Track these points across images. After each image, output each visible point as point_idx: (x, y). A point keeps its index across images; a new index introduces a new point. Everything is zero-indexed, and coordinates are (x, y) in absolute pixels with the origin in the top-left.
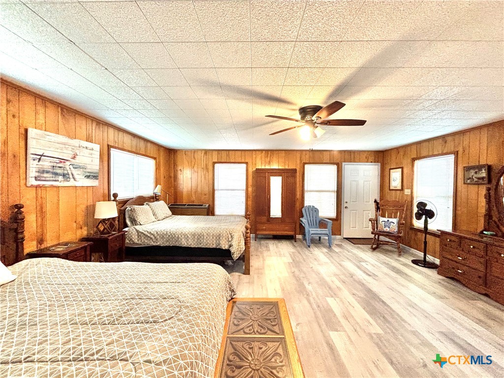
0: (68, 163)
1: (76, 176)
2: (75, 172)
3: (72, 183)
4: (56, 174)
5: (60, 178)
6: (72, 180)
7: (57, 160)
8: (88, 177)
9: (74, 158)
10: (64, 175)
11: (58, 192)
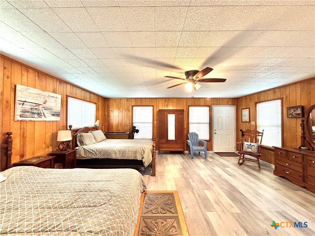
0: (41, 106)
1: (46, 115)
2: (45, 112)
3: (43, 119)
4: (33, 113)
5: (36, 116)
6: (43, 117)
7: (34, 105)
8: (53, 115)
9: (45, 103)
10: (38, 114)
11: (34, 125)
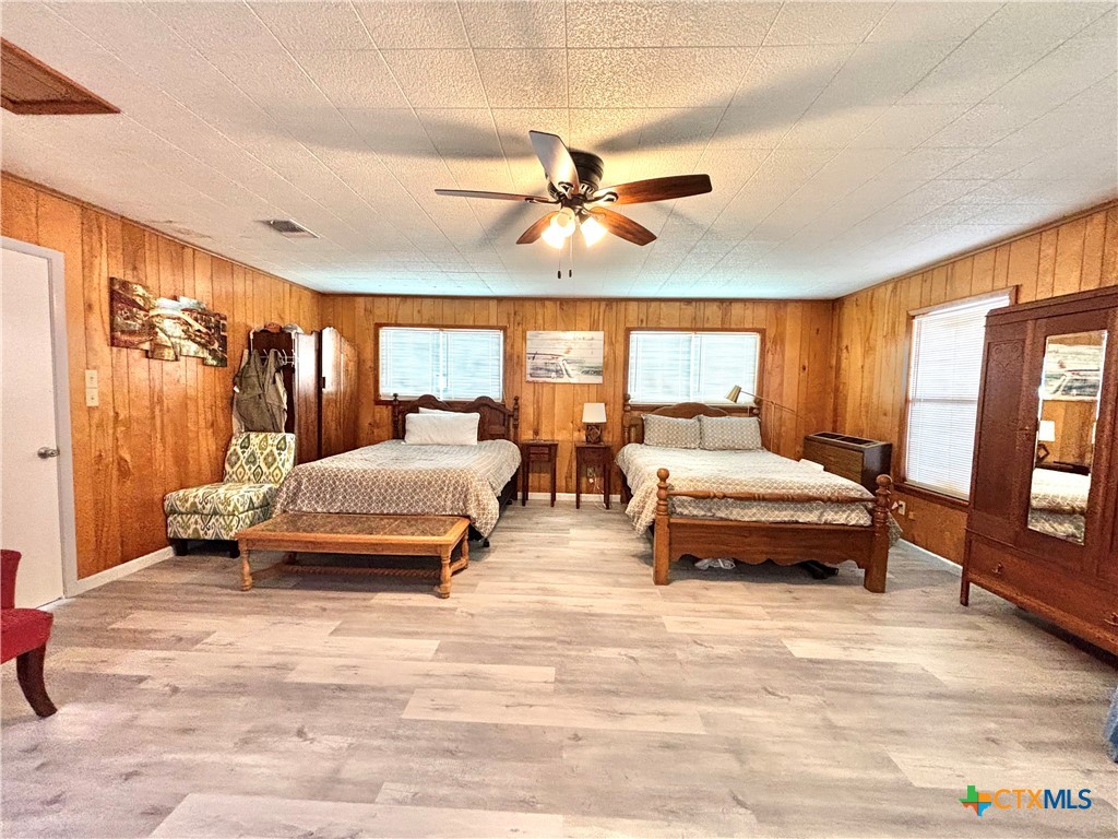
0: (561, 359)
1: (570, 372)
2: (569, 367)
3: (565, 379)
4: (549, 370)
5: (554, 374)
6: (566, 376)
7: (550, 357)
8: (587, 373)
9: (568, 352)
10: (557, 371)
11: (554, 389)
